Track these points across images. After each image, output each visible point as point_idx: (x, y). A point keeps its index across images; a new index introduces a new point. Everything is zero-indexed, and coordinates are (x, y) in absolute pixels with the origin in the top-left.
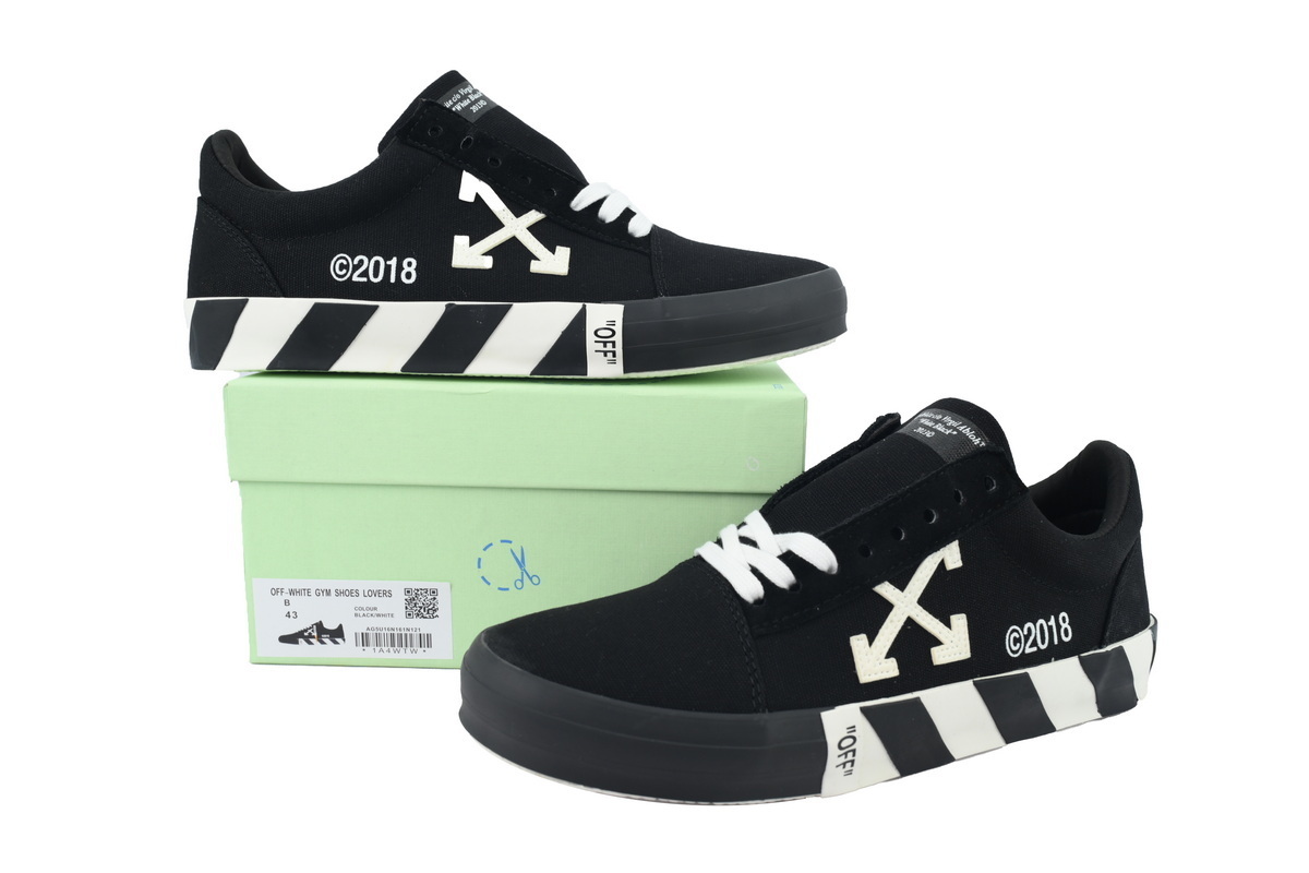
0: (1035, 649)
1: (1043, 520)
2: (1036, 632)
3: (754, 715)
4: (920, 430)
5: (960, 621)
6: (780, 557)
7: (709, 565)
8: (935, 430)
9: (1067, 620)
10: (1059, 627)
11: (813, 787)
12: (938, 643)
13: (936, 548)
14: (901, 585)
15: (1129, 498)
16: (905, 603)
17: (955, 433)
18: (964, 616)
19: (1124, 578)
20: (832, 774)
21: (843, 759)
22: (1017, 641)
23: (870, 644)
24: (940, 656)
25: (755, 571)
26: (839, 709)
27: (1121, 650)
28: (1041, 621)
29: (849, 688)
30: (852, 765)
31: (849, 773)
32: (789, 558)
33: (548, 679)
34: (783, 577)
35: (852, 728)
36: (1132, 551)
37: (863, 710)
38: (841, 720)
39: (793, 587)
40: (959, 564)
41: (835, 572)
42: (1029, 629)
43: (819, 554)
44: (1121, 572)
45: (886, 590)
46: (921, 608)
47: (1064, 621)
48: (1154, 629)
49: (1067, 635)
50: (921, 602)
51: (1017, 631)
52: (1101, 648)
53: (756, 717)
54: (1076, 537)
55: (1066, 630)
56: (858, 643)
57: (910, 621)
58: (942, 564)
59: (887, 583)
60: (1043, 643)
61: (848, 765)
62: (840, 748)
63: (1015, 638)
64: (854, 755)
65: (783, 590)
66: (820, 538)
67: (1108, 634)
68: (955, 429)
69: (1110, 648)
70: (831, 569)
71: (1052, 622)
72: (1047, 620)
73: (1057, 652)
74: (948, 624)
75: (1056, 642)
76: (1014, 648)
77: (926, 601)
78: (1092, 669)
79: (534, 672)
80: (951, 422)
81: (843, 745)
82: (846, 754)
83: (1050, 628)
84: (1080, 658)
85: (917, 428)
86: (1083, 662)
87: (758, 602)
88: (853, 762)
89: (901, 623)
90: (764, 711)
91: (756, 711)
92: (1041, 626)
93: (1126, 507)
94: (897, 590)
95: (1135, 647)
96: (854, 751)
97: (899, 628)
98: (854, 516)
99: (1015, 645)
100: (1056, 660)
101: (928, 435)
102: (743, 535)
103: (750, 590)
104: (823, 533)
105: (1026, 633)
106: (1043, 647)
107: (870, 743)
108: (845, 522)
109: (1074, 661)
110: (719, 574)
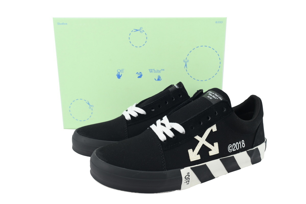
0: (235, 150)
1: (238, 118)
2: (236, 146)
3: (163, 171)
4: (209, 97)
5: (216, 144)
6: (170, 130)
7: (153, 131)
8: (212, 97)
9: (244, 142)
10: (242, 144)
11: (179, 188)
12: (211, 150)
13: (210, 127)
14: (201, 136)
15: (260, 110)
16: (202, 141)
17: (217, 98)
18: (217, 143)
19: (258, 131)
20: (184, 184)
21: (186, 181)
22: (231, 148)
23: (193, 151)
24: (211, 153)
25: (164, 133)
26: (185, 168)
27: (257, 149)
28: (237, 143)
29: (188, 163)
30: (189, 182)
31: (188, 184)
32: (173, 130)
33: (111, 164)
34: (171, 135)
35: (189, 173)
36: (260, 123)
37: (191, 168)
38: (185, 171)
39: (174, 137)
40: (216, 130)
41: (184, 133)
42: (234, 145)
43: (180, 129)
44: (258, 129)
45: (197, 137)
46: (206, 142)
47: (243, 142)
48: (266, 142)
49: (244, 146)
50: (206, 140)
51: (231, 146)
52: (252, 148)
53: (164, 172)
54: (246, 121)
55: (243, 145)
56: (190, 151)
57: (203, 145)
58: (212, 130)
59: (197, 136)
60: (238, 148)
61: (188, 182)
62: (185, 178)
63: (230, 147)
64: (189, 180)
65: (171, 138)
66: (181, 125)
67: (254, 145)
68: (217, 97)
69: (254, 148)
70: (183, 133)
71: (240, 143)
72: (239, 142)
73: (241, 150)
74: (213, 145)
75: (241, 148)
76: (230, 150)
77: (207, 140)
78: (250, 154)
79: (107, 162)
80: (217, 95)
81: (186, 177)
82: (187, 180)
83: (239, 144)
84: (247, 151)
85: (208, 96)
86: (247, 152)
87: (165, 141)
88: (189, 181)
89: (201, 146)
90: (166, 170)
91: (164, 170)
92: (237, 144)
93: (259, 112)
94: (200, 137)
95: (261, 147)
96: (189, 179)
97: (201, 147)
98: (189, 119)
99: (230, 149)
100: (241, 152)
101: (211, 99)
102: (162, 123)
103: (162, 138)
104: (181, 123)
105: (233, 146)
106: (237, 149)
107: (193, 176)
108: (187, 120)
109: (245, 152)
110: (155, 133)
